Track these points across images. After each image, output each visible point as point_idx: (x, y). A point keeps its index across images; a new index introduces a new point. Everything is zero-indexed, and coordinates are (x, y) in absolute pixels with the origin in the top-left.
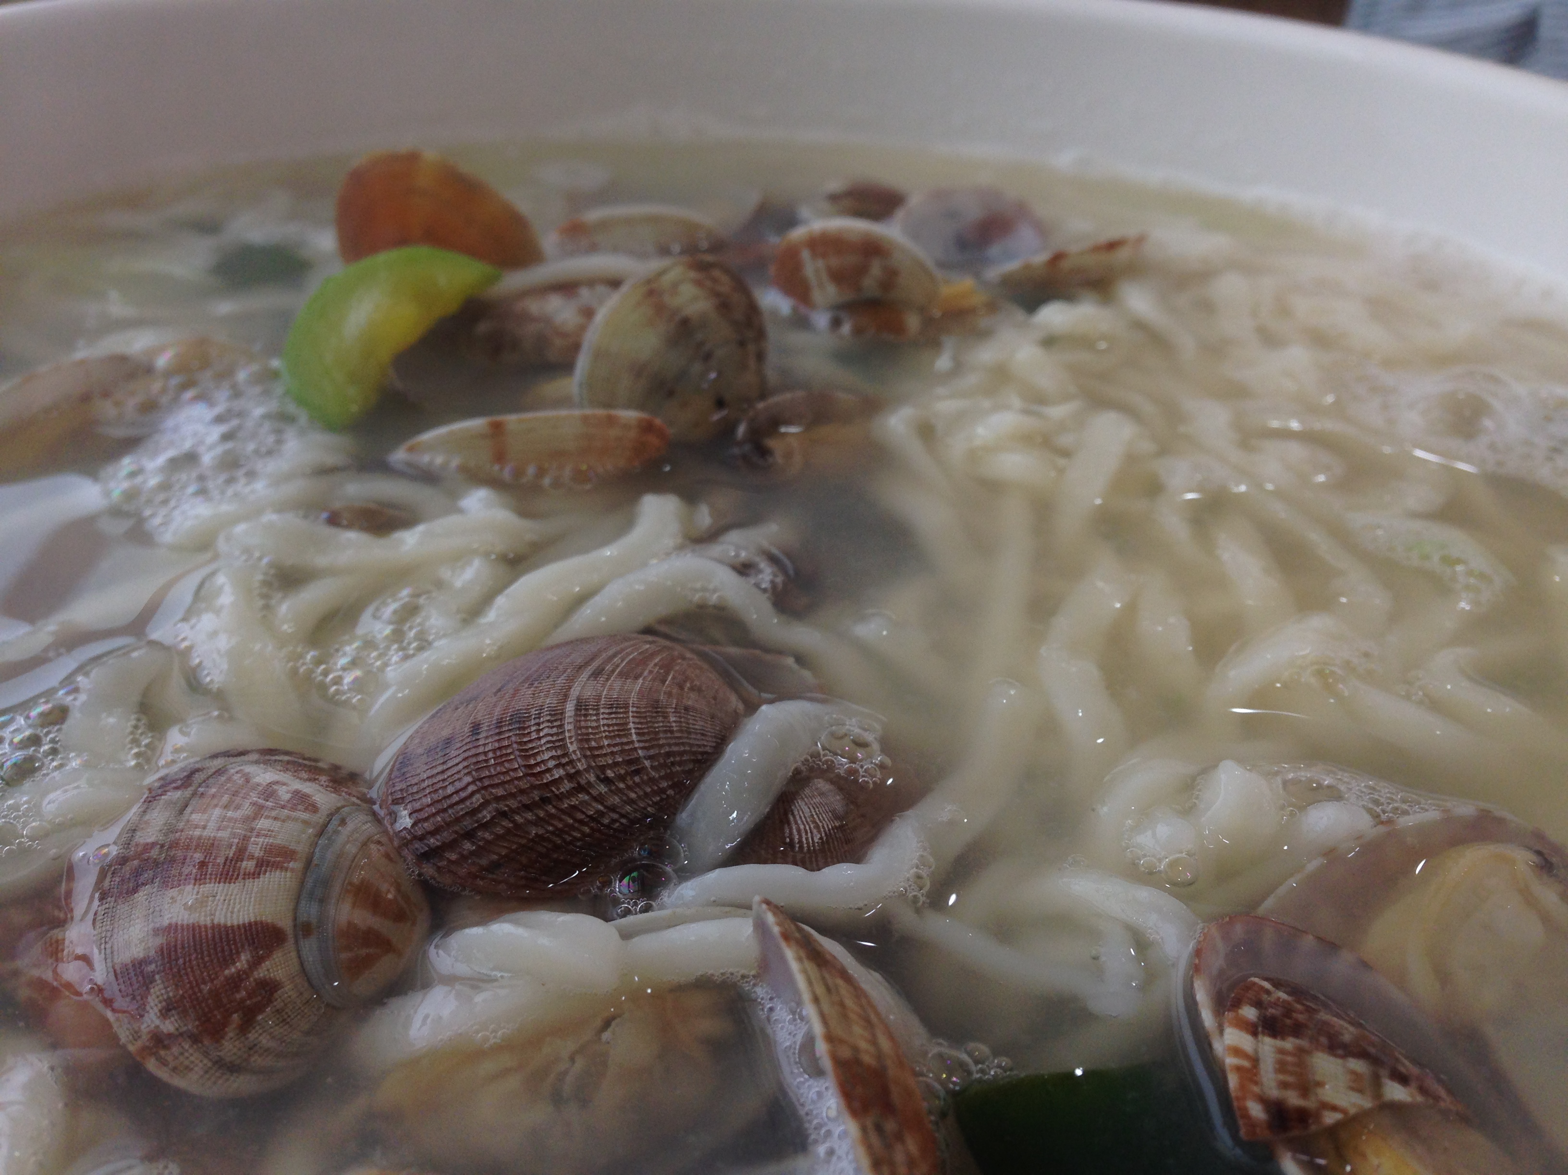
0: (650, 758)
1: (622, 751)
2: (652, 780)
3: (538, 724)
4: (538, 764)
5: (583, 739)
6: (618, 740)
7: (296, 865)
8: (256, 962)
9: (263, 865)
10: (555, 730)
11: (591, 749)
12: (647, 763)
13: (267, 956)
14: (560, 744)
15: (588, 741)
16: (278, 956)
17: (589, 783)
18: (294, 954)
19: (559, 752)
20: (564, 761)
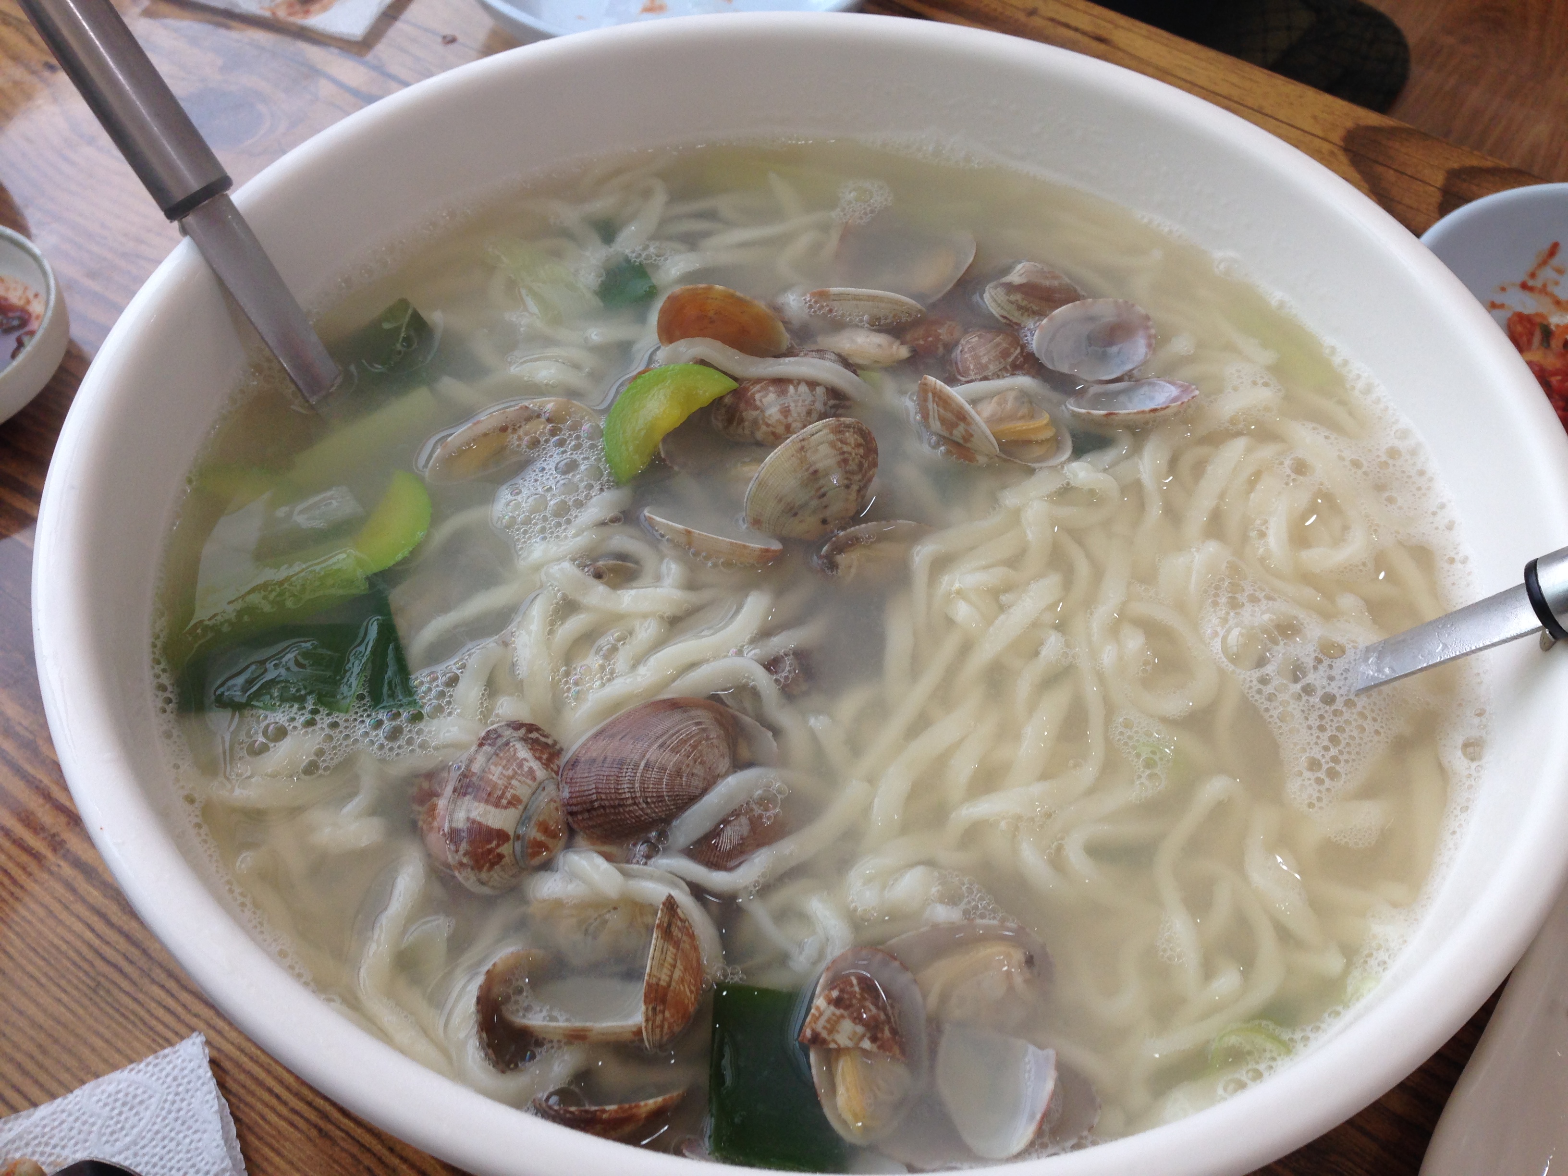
0: (668, 796)
1: (657, 791)
2: (668, 805)
3: (627, 769)
4: (621, 789)
5: (642, 782)
6: (656, 786)
7: (521, 807)
8: (498, 846)
9: (510, 804)
10: (633, 774)
11: (644, 788)
12: (667, 798)
13: (503, 844)
14: (632, 782)
15: (644, 784)
16: (506, 845)
17: (639, 803)
18: (512, 846)
19: (631, 786)
20: (632, 790)
